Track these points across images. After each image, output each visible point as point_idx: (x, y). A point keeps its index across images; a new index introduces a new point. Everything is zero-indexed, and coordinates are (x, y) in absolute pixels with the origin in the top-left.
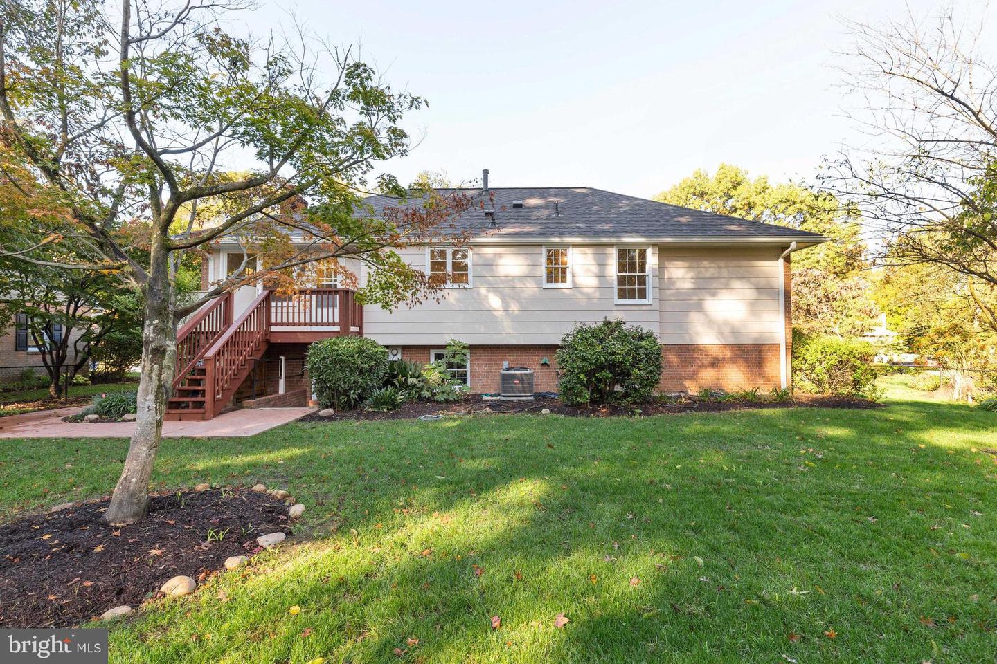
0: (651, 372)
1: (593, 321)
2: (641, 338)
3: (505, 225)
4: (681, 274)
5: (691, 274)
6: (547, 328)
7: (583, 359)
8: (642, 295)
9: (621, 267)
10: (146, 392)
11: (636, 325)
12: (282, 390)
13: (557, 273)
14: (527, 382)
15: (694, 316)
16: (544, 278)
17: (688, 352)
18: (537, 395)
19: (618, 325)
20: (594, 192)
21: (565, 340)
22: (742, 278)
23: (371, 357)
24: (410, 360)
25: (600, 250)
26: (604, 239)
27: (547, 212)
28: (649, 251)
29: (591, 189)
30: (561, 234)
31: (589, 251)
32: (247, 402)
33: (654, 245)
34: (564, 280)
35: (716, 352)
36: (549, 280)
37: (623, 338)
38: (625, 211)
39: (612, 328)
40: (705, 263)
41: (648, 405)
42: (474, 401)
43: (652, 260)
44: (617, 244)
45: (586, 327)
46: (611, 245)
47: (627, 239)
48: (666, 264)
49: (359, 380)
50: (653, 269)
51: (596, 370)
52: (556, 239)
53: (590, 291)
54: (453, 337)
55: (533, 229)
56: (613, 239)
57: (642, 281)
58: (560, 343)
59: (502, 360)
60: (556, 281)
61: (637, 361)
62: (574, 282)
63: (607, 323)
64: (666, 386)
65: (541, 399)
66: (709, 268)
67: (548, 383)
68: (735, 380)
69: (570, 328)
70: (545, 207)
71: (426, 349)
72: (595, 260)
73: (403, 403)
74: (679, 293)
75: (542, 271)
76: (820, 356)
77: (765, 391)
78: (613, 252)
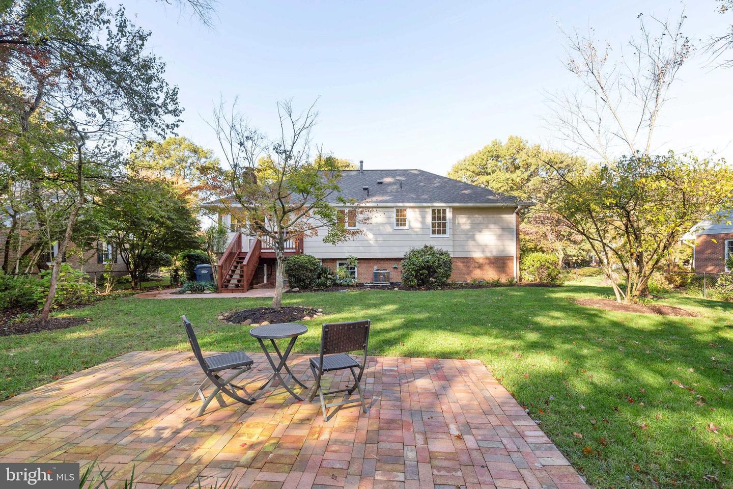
0: (446, 271)
1: (419, 246)
2: (442, 254)
3: (374, 196)
4: (464, 221)
5: (469, 221)
6: (396, 249)
7: (414, 264)
8: (444, 232)
9: (434, 218)
10: (280, 273)
11: (439, 248)
12: (265, 282)
13: (401, 221)
14: (386, 277)
15: (471, 243)
16: (395, 224)
17: (468, 261)
18: (391, 283)
19: (431, 248)
20: (422, 173)
21: (405, 256)
22: (495, 223)
23: (314, 264)
24: (328, 266)
25: (422, 209)
26: (425, 204)
27: (395, 187)
28: (448, 210)
29: (420, 170)
30: (403, 202)
31: (417, 210)
32: (255, 286)
33: (450, 207)
34: (405, 225)
35: (481, 261)
36: (397, 225)
37: (433, 254)
38: (437, 187)
39: (428, 249)
40: (477, 216)
41: (444, 286)
42: (360, 286)
43: (449, 214)
44: (432, 207)
45: (415, 249)
46: (429, 207)
47: (436, 204)
48: (457, 216)
49: (310, 275)
50: (449, 219)
51: (420, 270)
52: (401, 204)
53: (418, 230)
54: (350, 254)
55: (388, 198)
56: (429, 204)
57: (444, 225)
58: (403, 257)
59: (373, 266)
60: (401, 225)
61: (439, 266)
62: (409, 226)
63: (426, 247)
64: (455, 277)
65: (393, 285)
66: (478, 217)
67: (397, 277)
68: (490, 275)
69: (408, 250)
70: (394, 183)
71: (335, 260)
72: (420, 214)
73: (330, 286)
74: (463, 231)
75: (394, 220)
76: (532, 262)
77: (503, 280)
78: (430, 211)
